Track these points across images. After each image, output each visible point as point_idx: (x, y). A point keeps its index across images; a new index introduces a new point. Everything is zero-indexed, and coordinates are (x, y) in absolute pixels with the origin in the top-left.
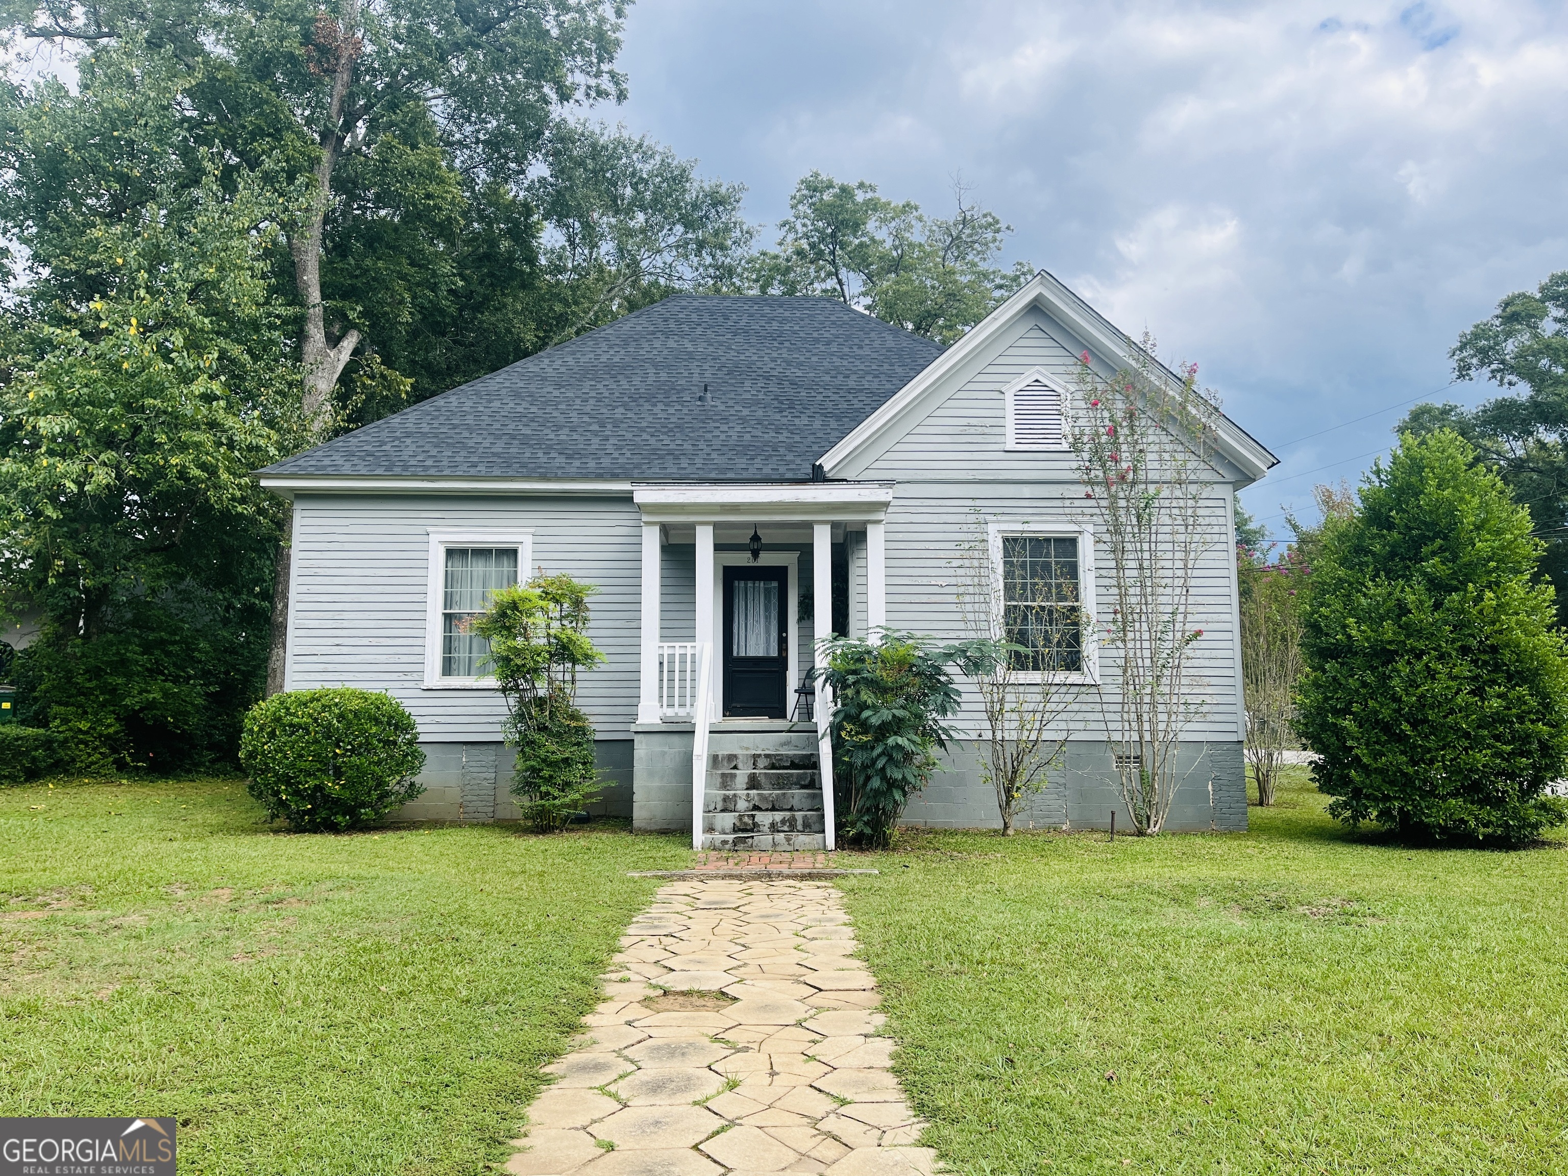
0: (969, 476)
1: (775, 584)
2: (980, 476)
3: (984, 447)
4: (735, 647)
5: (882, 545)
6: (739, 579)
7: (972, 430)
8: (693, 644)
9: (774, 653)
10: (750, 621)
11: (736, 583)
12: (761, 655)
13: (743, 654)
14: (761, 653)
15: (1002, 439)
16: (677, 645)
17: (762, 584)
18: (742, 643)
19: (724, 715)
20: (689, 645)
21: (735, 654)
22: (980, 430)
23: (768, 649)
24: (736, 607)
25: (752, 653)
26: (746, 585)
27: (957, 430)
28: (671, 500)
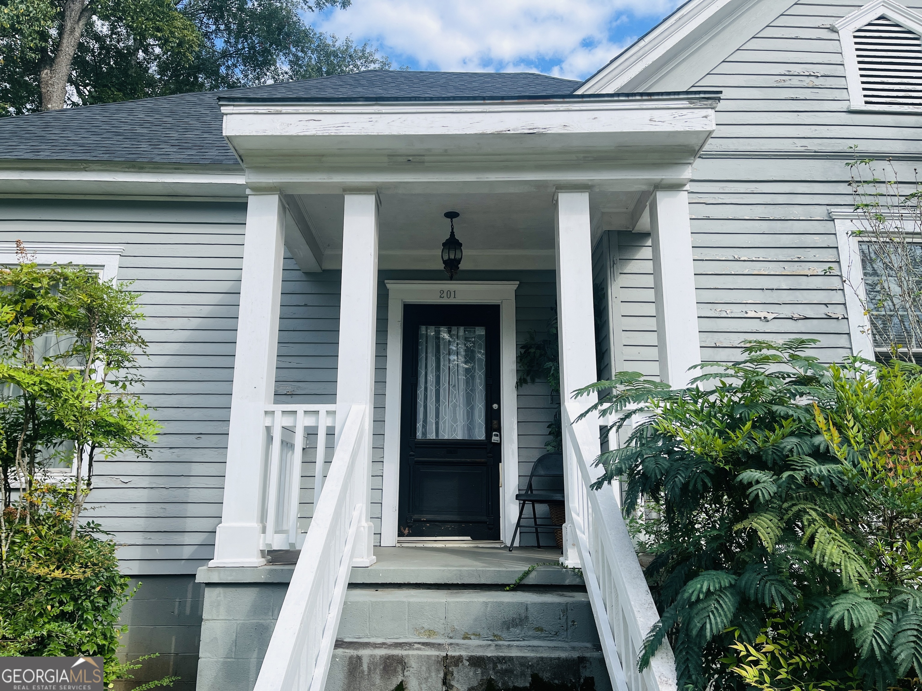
0: (798, 146)
1: (481, 331)
2: (813, 146)
3: (816, 106)
4: (419, 425)
5: (686, 226)
6: (428, 324)
7: (795, 81)
8: (330, 407)
9: (480, 435)
10: (444, 385)
11: (423, 330)
12: (460, 437)
13: (432, 436)
14: (459, 435)
15: (843, 94)
16: (300, 408)
17: (462, 329)
18: (431, 419)
19: (400, 534)
20: (322, 408)
21: (419, 435)
22: (807, 81)
23: (470, 428)
24: (422, 364)
25: (445, 435)
26: (438, 333)
27: (770, 81)
28: (293, 131)
